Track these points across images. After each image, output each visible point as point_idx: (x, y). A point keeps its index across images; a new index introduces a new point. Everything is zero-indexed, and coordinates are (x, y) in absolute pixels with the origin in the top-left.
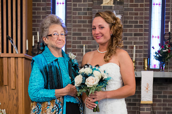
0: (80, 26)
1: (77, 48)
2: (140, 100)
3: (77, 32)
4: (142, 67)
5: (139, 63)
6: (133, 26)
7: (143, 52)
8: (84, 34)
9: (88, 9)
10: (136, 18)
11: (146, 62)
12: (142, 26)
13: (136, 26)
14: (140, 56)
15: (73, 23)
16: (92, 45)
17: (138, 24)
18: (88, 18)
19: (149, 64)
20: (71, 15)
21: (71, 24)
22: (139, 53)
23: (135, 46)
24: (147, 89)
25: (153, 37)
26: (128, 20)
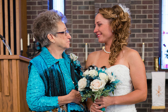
0: (81, 22)
1: (78, 48)
2: (151, 105)
3: (78, 29)
4: (152, 67)
5: (149, 63)
6: (142, 21)
7: (153, 50)
8: (86, 31)
9: (90, 3)
10: (144, 12)
11: (157, 62)
12: (151, 21)
13: (144, 21)
14: (150, 55)
15: (73, 18)
16: (95, 43)
17: (147, 19)
18: (90, 12)
19: (160, 64)
20: (70, 10)
21: (71, 20)
22: (148, 51)
23: (144, 43)
24: (159, 92)
25: (164, 33)
26: (136, 15)
